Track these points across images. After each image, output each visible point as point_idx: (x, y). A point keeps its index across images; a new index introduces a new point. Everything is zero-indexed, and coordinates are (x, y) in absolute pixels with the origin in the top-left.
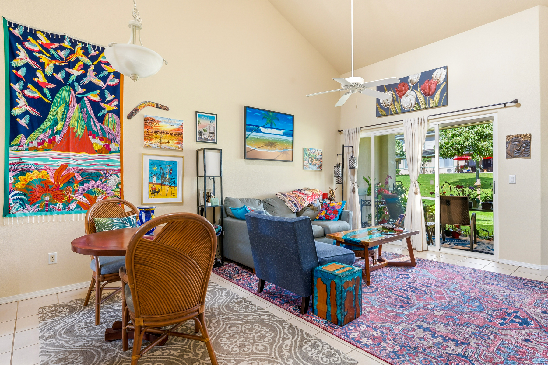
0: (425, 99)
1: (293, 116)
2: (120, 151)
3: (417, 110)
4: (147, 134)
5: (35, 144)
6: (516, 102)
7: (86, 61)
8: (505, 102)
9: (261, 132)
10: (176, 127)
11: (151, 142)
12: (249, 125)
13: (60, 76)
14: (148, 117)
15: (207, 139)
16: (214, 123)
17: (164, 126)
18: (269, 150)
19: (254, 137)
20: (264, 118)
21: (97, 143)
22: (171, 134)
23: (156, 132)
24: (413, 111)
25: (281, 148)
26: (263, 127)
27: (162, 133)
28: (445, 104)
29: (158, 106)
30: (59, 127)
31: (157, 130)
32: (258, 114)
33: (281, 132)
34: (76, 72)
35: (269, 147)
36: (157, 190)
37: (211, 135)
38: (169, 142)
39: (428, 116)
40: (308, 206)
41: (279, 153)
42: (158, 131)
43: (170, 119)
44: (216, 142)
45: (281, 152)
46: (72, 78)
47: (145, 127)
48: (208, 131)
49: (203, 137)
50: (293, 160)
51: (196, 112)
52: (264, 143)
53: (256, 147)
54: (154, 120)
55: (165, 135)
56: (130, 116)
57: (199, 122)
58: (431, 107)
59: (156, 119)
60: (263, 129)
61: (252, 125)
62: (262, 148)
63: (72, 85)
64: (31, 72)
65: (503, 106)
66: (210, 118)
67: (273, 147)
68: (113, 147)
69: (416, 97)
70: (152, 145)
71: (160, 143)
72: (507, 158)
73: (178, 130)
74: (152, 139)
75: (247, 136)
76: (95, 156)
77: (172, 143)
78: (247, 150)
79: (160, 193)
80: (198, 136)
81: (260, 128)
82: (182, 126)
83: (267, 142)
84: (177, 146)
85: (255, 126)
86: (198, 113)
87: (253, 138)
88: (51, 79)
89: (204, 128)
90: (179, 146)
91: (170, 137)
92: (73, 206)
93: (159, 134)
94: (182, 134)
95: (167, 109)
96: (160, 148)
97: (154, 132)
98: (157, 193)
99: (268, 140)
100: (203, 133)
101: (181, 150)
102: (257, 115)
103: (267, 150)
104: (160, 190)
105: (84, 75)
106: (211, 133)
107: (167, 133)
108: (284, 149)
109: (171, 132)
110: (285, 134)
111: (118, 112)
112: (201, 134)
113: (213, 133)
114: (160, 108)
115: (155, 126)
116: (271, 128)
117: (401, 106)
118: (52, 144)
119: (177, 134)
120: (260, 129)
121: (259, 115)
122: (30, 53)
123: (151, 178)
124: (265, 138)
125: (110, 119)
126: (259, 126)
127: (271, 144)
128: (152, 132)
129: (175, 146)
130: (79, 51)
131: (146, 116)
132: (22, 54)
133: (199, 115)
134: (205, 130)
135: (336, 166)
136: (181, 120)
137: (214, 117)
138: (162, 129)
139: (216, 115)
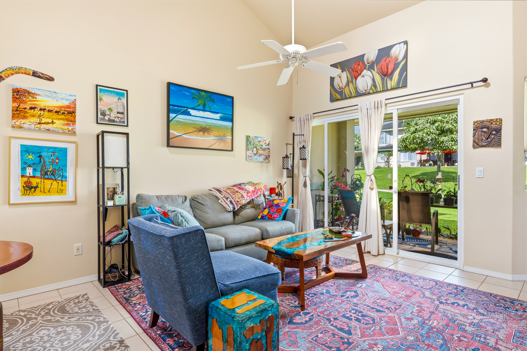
0: (383, 79)
1: (232, 98)
3: (374, 93)
4: (17, 111)
6: (485, 80)
8: (472, 81)
9: (190, 115)
10: (65, 103)
11: (23, 121)
12: (174, 106)
14: (19, 87)
15: (114, 121)
16: (124, 100)
17: (44, 101)
18: (201, 137)
20: (194, 98)
22: (56, 112)
23: (31, 108)
24: (369, 94)
25: (217, 134)
26: (192, 108)
27: (41, 110)
28: (405, 86)
29: (35, 74)
31: (34, 106)
32: (185, 92)
33: (217, 116)
35: (201, 133)
36: (35, 185)
37: (119, 115)
38: (53, 123)
39: (386, 100)
40: (249, 203)
41: (215, 141)
42: (35, 108)
43: (55, 92)
44: (126, 124)
45: (218, 140)
47: (14, 101)
48: (115, 111)
49: (107, 118)
50: (232, 150)
51: (97, 86)
52: (194, 128)
53: (183, 132)
54: (29, 93)
55: (46, 113)
57: (101, 99)
58: (389, 88)
59: (31, 91)
60: (192, 112)
61: (178, 106)
62: (191, 134)
65: (470, 86)
66: (117, 94)
67: (206, 134)
69: (372, 77)
70: (25, 126)
71: (40, 123)
72: (474, 147)
73: (68, 107)
74: (25, 117)
75: (171, 119)
77: (59, 124)
78: (171, 137)
79: (38, 190)
80: (100, 116)
81: (189, 110)
82: (74, 102)
83: (198, 127)
84: (66, 127)
85: (182, 107)
86: (99, 87)
87: (179, 122)
89: (109, 107)
90: (70, 128)
91: (55, 116)
93: (37, 112)
94: (74, 112)
95: (51, 79)
96: (39, 130)
97: (28, 107)
98: (33, 189)
99: (200, 124)
100: (108, 112)
101: (74, 133)
103: (198, 136)
104: (39, 186)
106: (118, 113)
107: (50, 111)
108: (221, 136)
109: (58, 110)
110: (222, 119)
112: (103, 114)
113: (123, 113)
114: (39, 77)
115: (30, 101)
116: (204, 110)
117: (356, 88)
119: (66, 112)
120: (189, 112)
121: (188, 94)
123: (23, 169)
124: (196, 122)
126: (187, 108)
127: (204, 130)
128: (25, 108)
129: (63, 128)
131: (15, 87)
133: (100, 89)
134: (110, 109)
135: (284, 157)
136: (72, 94)
137: (124, 93)
138: (42, 105)
139: (127, 91)
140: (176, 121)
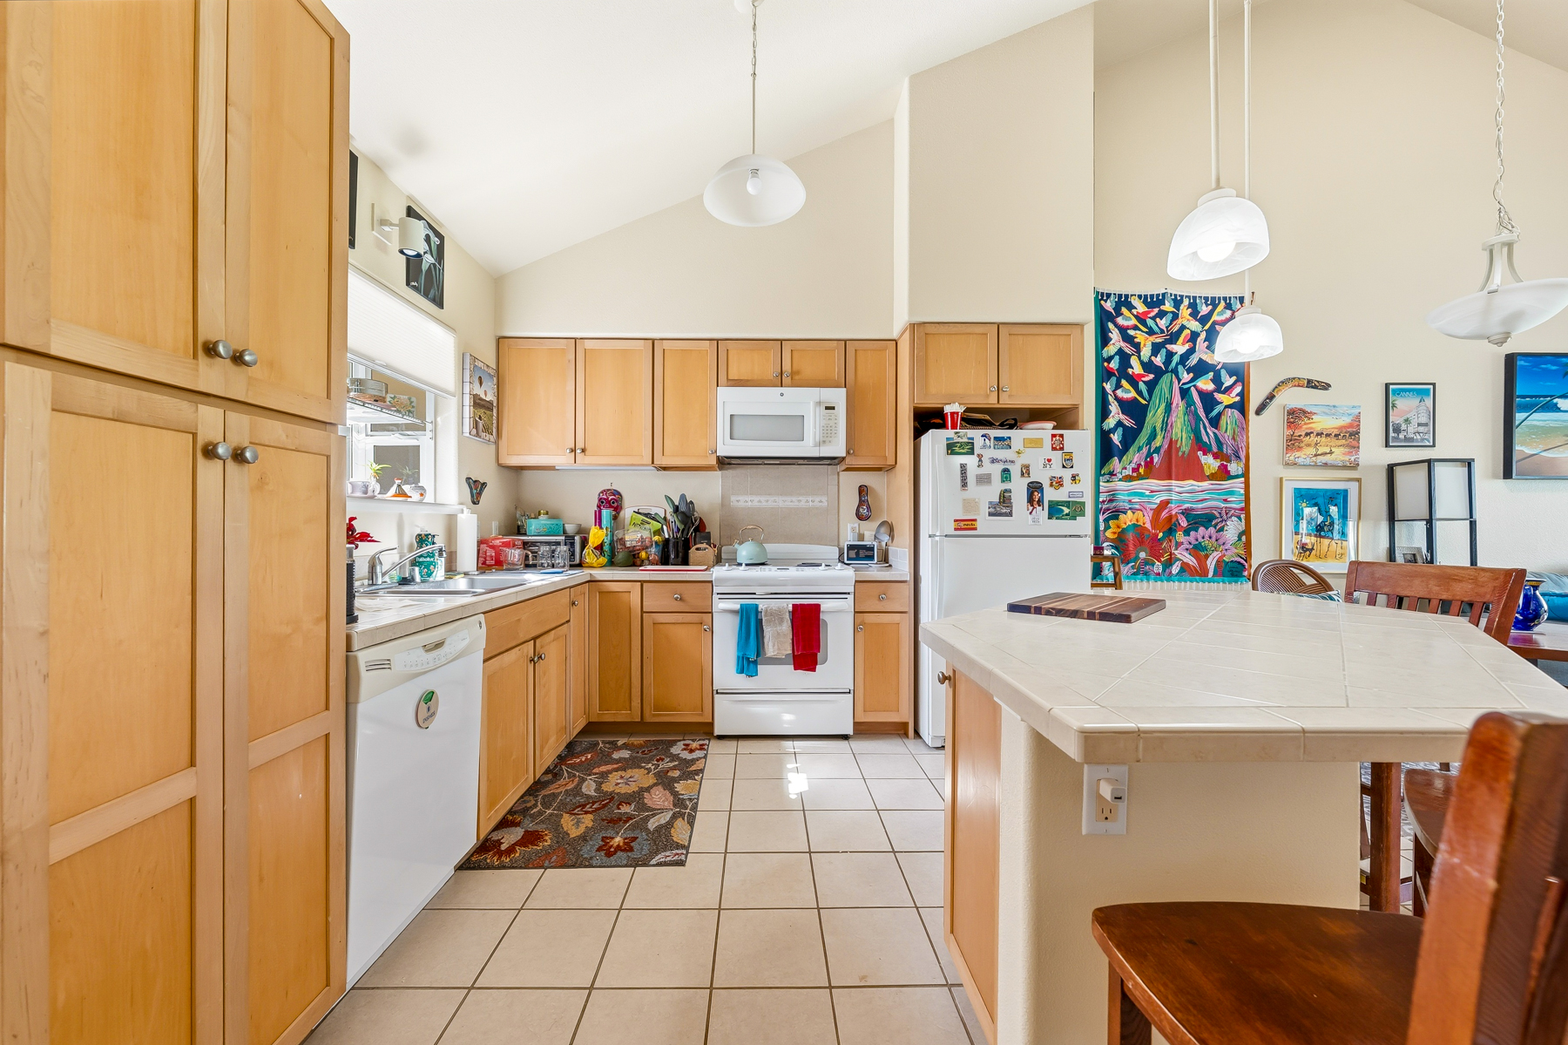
2: (1246, 474)
4: (1291, 440)
5: (1129, 472)
7: (1194, 325)
9: (1558, 410)
10: (1345, 420)
11: (1298, 454)
12: (1521, 396)
13: (1159, 360)
14: (1294, 407)
15: (1411, 440)
16: (1429, 402)
17: (1321, 422)
21: (1210, 463)
22: (1336, 436)
23: (1307, 434)
26: (1559, 397)
27: (1318, 435)
29: (1311, 384)
30: (1158, 442)
31: (1309, 431)
32: (1549, 366)
34: (1179, 348)
36: (1310, 547)
37: (1421, 429)
38: (1331, 453)
42: (1312, 433)
43: (1334, 406)
44: (1431, 444)
46: (1176, 359)
47: (1289, 427)
48: (1414, 422)
49: (1401, 436)
51: (1387, 386)
53: (1542, 447)
54: (1304, 412)
55: (1323, 439)
57: (1394, 406)
59: (1308, 409)
60: (1562, 404)
61: (1530, 396)
63: (1175, 371)
64: (1124, 358)
66: (1419, 392)
68: (1234, 468)
70: (1300, 461)
71: (1316, 455)
73: (1351, 425)
74: (1300, 448)
75: (1515, 422)
76: (1206, 484)
77: (1339, 455)
78: (1515, 458)
79: (1314, 552)
80: (1392, 434)
81: (1555, 401)
82: (1358, 418)
84: (1347, 458)
85: (1540, 397)
86: (1391, 387)
87: (1535, 426)
88: (1148, 366)
89: (1405, 417)
90: (1353, 459)
91: (1334, 442)
92: (1175, 569)
93: (1313, 439)
94: (1357, 433)
95: (1326, 387)
96: (1316, 465)
97: (1303, 434)
98: (1308, 553)
100: (1403, 427)
101: (1354, 466)
102: (1543, 369)
104: (1315, 548)
105: (1191, 351)
106: (1419, 425)
107: (1328, 435)
109: (1336, 432)
111: (1241, 407)
112: (1397, 430)
113: (1426, 425)
114: (1315, 387)
115: (1305, 424)
118: (1148, 470)
119: (1347, 435)
120: (1556, 404)
121: (1554, 368)
122: (1123, 330)
125: (1230, 419)
126: (1551, 396)
128: (1300, 436)
129: (1343, 459)
130: (1185, 312)
131: (1290, 407)
132: (1115, 335)
133: (1394, 390)
134: (1407, 421)
136: (1355, 405)
137: (1429, 390)
138: (1317, 427)
139: (1434, 385)
140: (1527, 426)
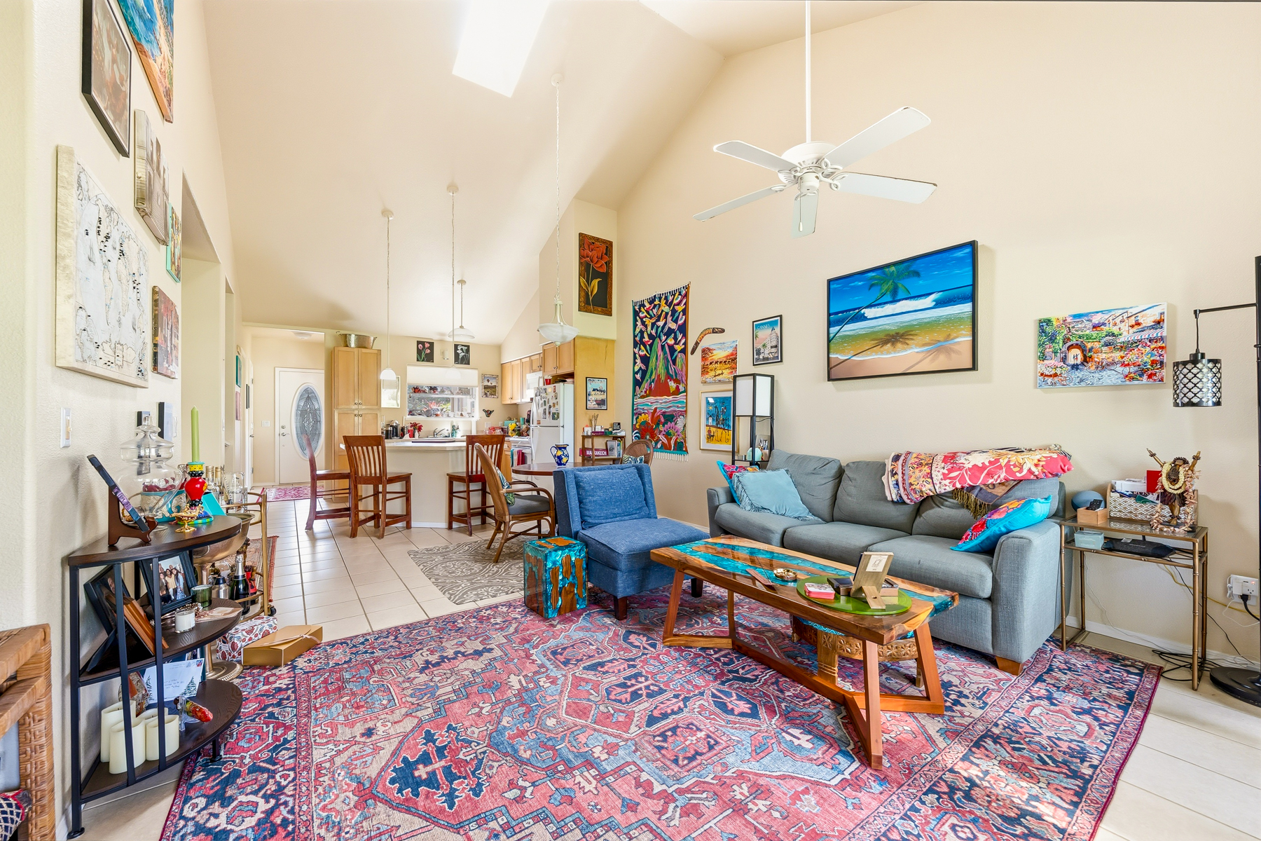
1: (974, 244)
2: (685, 391)
4: (704, 368)
5: (643, 393)
7: (666, 309)
9: (865, 319)
10: (730, 351)
11: (707, 377)
13: (654, 332)
14: (706, 347)
15: (767, 359)
16: (778, 329)
17: (717, 354)
18: (889, 353)
19: (848, 333)
20: (872, 286)
21: (672, 385)
22: (725, 362)
23: (711, 363)
25: (927, 339)
26: (870, 306)
27: (716, 362)
29: (714, 331)
30: (653, 377)
31: (711, 361)
32: (854, 284)
33: (928, 301)
34: (661, 323)
35: (889, 345)
36: (713, 434)
38: (722, 373)
40: (954, 493)
41: (921, 356)
42: (713, 362)
43: (724, 343)
45: (928, 351)
46: (660, 329)
47: (703, 361)
49: (761, 357)
50: (974, 367)
51: (753, 322)
52: (873, 340)
53: (853, 353)
54: (709, 349)
55: (719, 365)
56: (693, 353)
57: (757, 336)
59: (711, 348)
60: (869, 313)
61: (842, 312)
62: (868, 352)
63: (660, 337)
64: (642, 332)
67: (899, 345)
68: (681, 388)
70: (708, 380)
71: (715, 376)
73: (732, 354)
74: (707, 373)
75: (832, 336)
76: (671, 398)
77: (726, 374)
78: (832, 364)
79: (715, 438)
80: (755, 356)
81: (862, 312)
82: (736, 348)
83: (882, 336)
85: (851, 310)
86: (755, 323)
88: (650, 336)
90: (733, 376)
91: (724, 366)
92: (659, 446)
93: (714, 366)
94: (736, 359)
95: (723, 331)
96: (715, 383)
97: (709, 363)
98: (712, 438)
99: (885, 330)
102: (852, 287)
103: (882, 354)
104: (717, 434)
105: (665, 324)
106: (772, 347)
107: (721, 362)
108: (939, 341)
109: (726, 359)
110: (940, 303)
111: (684, 351)
114: (716, 332)
115: (710, 357)
116: (894, 301)
118: (651, 392)
119: (731, 360)
121: (860, 284)
122: (641, 319)
123: (707, 419)
124: (875, 329)
125: (680, 357)
126: (859, 308)
127: (895, 338)
128: (707, 365)
129: (729, 377)
130: (663, 302)
132: (639, 323)
133: (756, 325)
136: (736, 340)
137: (777, 321)
138: (716, 358)
139: (781, 316)
140: (840, 337)
